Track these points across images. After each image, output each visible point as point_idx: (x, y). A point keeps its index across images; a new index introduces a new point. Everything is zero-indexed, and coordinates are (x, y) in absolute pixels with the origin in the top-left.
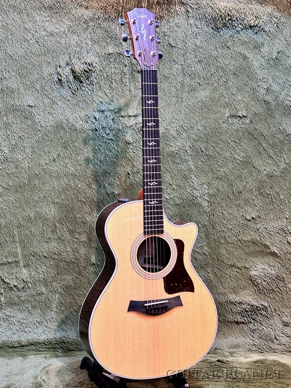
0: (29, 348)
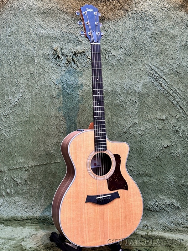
0: (27, 222)
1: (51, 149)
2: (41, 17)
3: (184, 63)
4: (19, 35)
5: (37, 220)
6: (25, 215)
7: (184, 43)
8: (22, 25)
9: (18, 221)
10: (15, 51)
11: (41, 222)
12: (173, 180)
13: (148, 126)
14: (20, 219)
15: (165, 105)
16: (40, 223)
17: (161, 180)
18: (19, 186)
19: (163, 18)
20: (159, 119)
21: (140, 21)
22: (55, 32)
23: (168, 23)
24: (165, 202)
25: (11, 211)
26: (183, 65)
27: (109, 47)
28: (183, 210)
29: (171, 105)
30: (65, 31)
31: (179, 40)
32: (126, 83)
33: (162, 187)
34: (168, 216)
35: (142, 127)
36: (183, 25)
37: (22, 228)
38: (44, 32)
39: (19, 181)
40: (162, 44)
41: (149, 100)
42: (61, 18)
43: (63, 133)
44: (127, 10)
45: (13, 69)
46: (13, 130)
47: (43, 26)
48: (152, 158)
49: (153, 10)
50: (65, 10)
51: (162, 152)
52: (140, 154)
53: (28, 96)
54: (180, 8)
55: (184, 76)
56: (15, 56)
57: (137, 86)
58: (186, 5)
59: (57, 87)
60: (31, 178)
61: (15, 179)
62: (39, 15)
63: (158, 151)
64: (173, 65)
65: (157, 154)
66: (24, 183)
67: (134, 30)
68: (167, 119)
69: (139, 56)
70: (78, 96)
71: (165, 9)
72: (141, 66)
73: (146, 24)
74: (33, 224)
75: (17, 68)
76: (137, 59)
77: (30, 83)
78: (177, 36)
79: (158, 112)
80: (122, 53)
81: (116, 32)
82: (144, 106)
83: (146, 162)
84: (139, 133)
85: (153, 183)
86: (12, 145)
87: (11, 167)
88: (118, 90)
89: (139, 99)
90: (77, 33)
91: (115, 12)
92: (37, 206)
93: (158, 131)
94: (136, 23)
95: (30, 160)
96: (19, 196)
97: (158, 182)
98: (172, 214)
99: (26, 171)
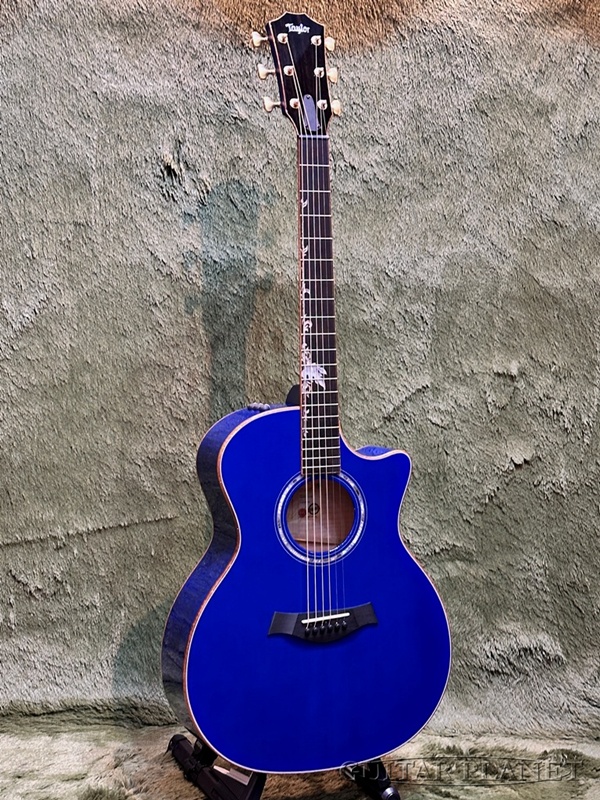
1: (142, 475)
2: (112, 38)
3: (577, 195)
4: (36, 95)
5: (97, 711)
6: (55, 696)
7: (578, 130)
8: (49, 64)
9: (32, 718)
10: (25, 150)
11: (111, 718)
12: (542, 571)
13: (461, 399)
14: (39, 710)
15: (517, 330)
16: (109, 722)
17: (504, 570)
18: (36, 599)
19: (510, 49)
20: (499, 375)
21: (438, 55)
22: (159, 88)
23: (527, 64)
24: (516, 642)
25: (8, 685)
26: (575, 199)
27: (337, 140)
28: (574, 665)
29: (537, 330)
30: (192, 84)
31: (563, 120)
32: (394, 256)
33: (506, 594)
34: (525, 685)
35: (443, 400)
36: (573, 73)
37: (48, 738)
38: (124, 89)
39: (35, 583)
40: (509, 132)
41: (466, 311)
42: (178, 42)
43: (182, 421)
44: (395, 22)
45: (15, 211)
46: (16, 414)
47: (117, 68)
48: (476, 499)
49: (479, 21)
50: (193, 17)
51: (507, 480)
52: (436, 488)
53: (68, 299)
54: (566, 17)
55: (577, 235)
56: (24, 167)
57: (426, 266)
58: (583, 7)
59: (165, 270)
60: (76, 573)
61: (22, 578)
62: (106, 32)
63: (496, 479)
64: (543, 200)
65: (489, 488)
66: (53, 589)
67: (418, 85)
68: (522, 374)
69: (435, 170)
70: (233, 298)
71: (518, 19)
72: (438, 203)
73: (457, 66)
74: (86, 724)
75: (29, 206)
76: (427, 180)
77: (74, 257)
78: (554, 107)
79: (496, 353)
80: (379, 160)
81: (358, 90)
82: (449, 331)
83: (456, 513)
84: (434, 420)
85: (478, 583)
86: (11, 464)
87: (7, 538)
88: (366, 282)
89: (433, 308)
90: (232, 94)
91: (356, 24)
92: (97, 666)
93: (495, 412)
94: (424, 64)
95: (72, 514)
96: (34, 635)
97: (493, 577)
98: (540, 680)
99: (58, 549)
